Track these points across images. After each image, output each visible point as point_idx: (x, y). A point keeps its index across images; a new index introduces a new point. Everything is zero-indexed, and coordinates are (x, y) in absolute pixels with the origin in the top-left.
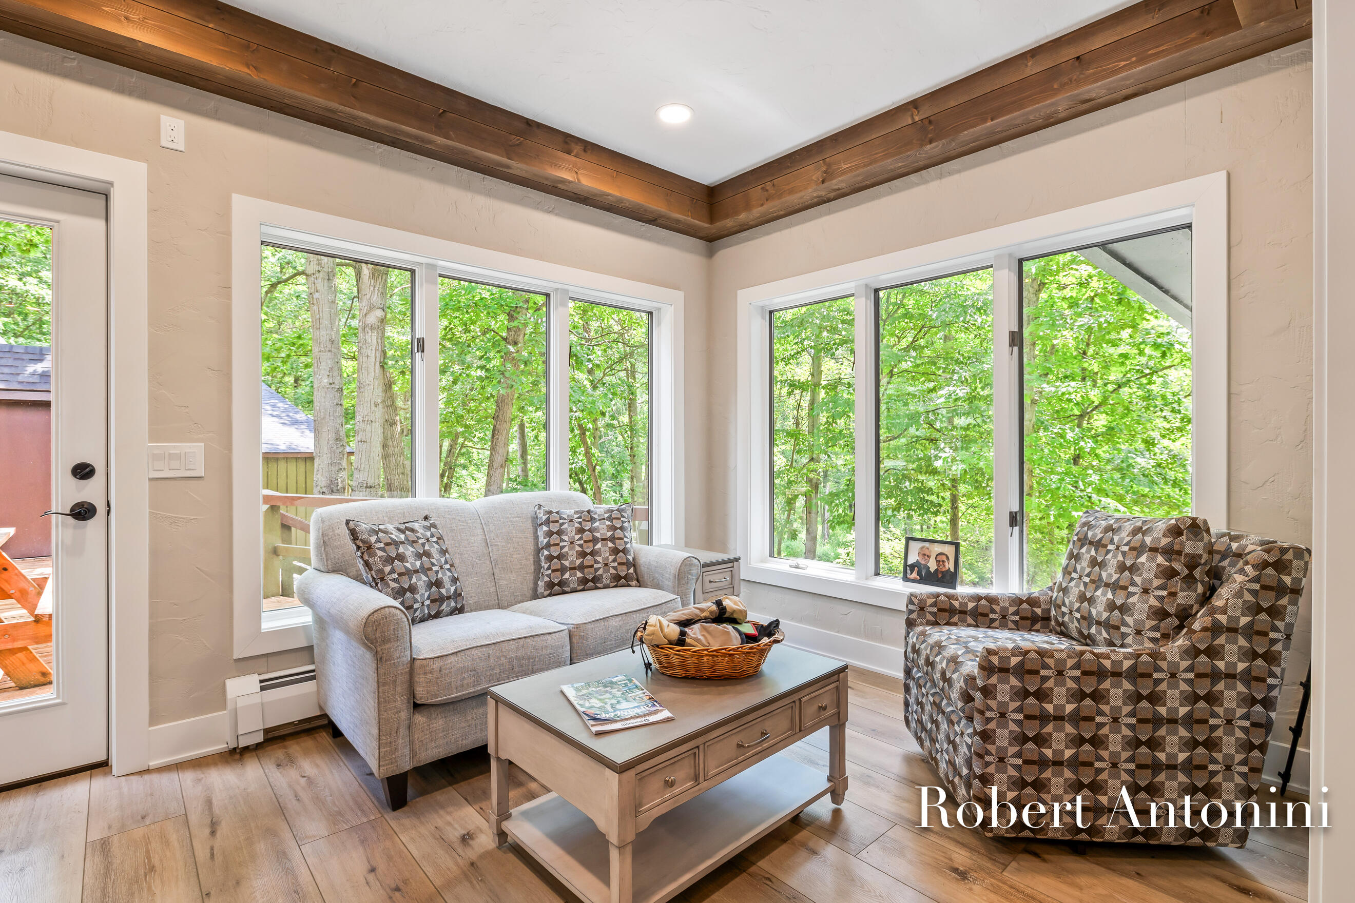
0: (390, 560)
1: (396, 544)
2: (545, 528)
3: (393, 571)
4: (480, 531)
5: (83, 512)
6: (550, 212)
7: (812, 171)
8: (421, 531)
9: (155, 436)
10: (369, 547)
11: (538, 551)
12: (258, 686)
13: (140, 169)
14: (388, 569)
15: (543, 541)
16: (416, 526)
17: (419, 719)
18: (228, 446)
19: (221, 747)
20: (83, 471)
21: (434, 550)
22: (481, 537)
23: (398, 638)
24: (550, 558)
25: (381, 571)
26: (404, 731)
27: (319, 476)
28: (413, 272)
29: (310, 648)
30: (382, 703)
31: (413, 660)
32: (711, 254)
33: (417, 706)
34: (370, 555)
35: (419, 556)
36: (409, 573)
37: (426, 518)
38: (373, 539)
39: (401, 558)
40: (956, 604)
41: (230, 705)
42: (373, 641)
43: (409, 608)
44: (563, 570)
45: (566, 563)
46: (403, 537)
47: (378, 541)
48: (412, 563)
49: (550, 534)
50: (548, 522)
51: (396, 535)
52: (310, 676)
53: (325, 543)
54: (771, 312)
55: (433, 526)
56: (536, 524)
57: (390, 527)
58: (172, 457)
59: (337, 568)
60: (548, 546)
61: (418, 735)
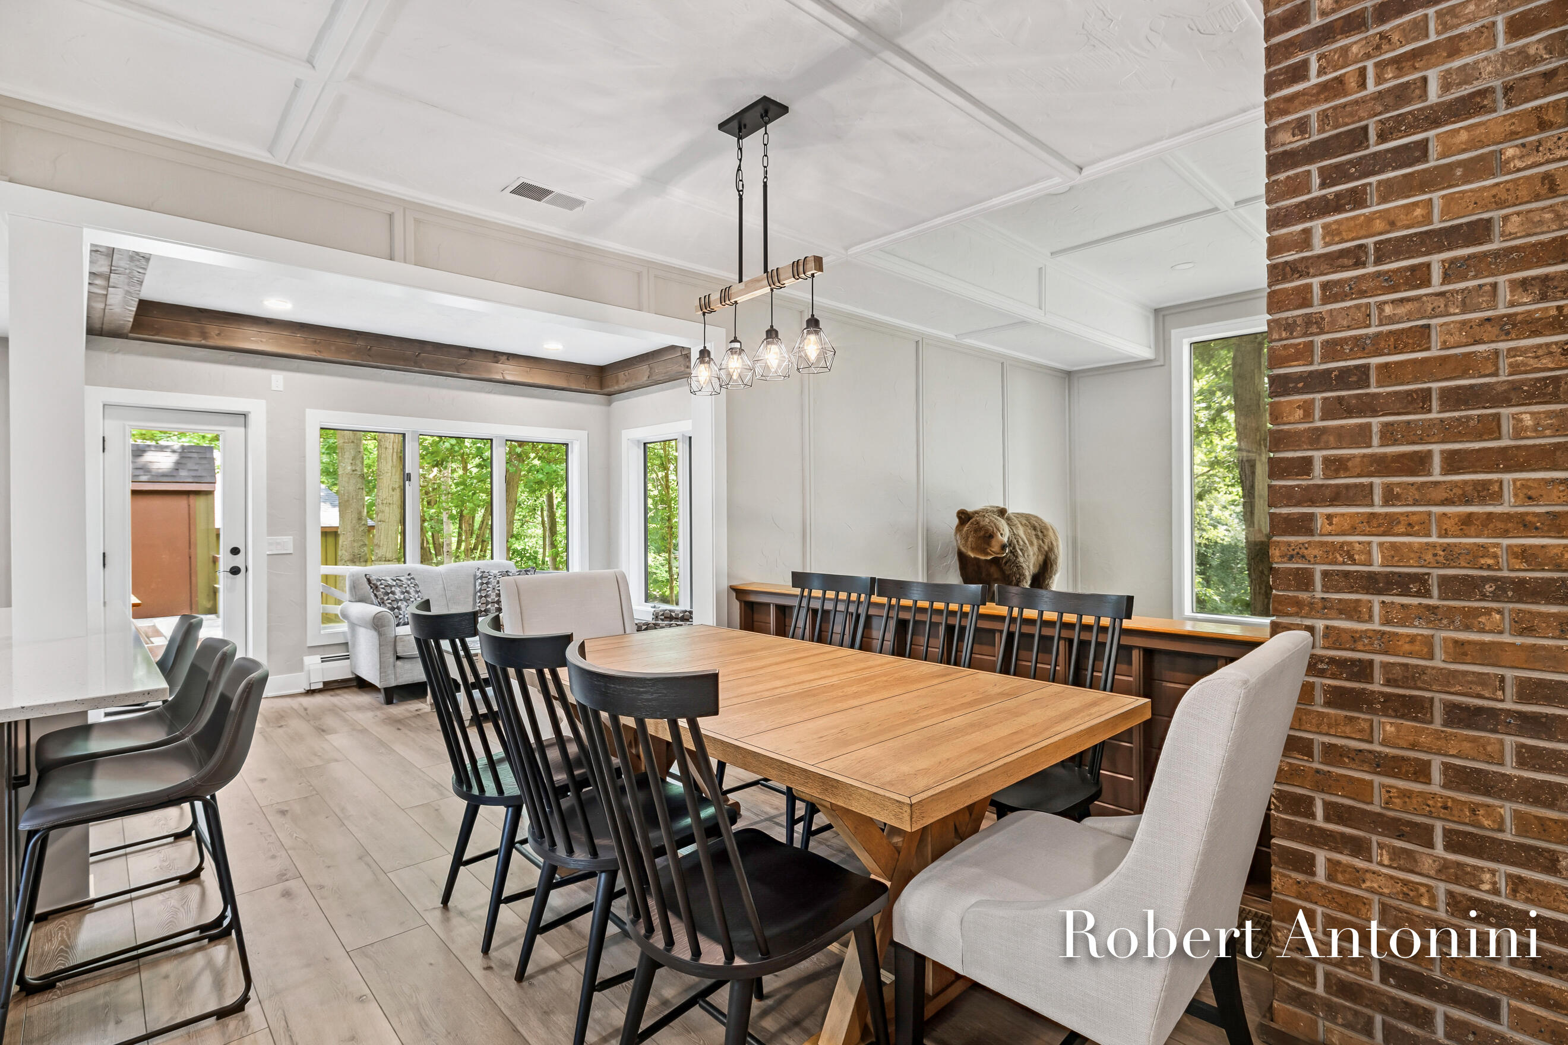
0: (387, 594)
1: (391, 586)
2: (480, 581)
3: (388, 599)
4: (441, 582)
5: (235, 571)
6: (489, 392)
7: (644, 369)
8: (405, 581)
9: (270, 533)
10: (377, 587)
11: (475, 594)
12: (320, 660)
13: (262, 403)
14: (386, 598)
15: (478, 588)
16: (402, 578)
17: (399, 663)
18: (304, 538)
19: (302, 691)
20: (235, 551)
21: (412, 591)
22: (442, 586)
23: (389, 626)
24: (481, 597)
25: (382, 599)
26: (391, 667)
27: (344, 552)
28: (404, 435)
29: (346, 644)
30: (381, 655)
31: (396, 636)
32: (609, 403)
33: (398, 658)
34: (378, 591)
35: (403, 593)
36: (397, 601)
37: (409, 574)
38: (379, 583)
39: (393, 593)
40: (673, 614)
41: (306, 668)
42: (377, 626)
43: (397, 617)
44: (487, 603)
45: (489, 600)
46: (394, 583)
47: (381, 584)
48: (399, 596)
49: (482, 584)
50: (481, 578)
51: (390, 582)
52: (347, 657)
53: (354, 587)
54: (645, 444)
55: (413, 578)
56: (475, 578)
57: (388, 578)
58: (278, 544)
59: (362, 600)
60: (480, 591)
61: (398, 670)
